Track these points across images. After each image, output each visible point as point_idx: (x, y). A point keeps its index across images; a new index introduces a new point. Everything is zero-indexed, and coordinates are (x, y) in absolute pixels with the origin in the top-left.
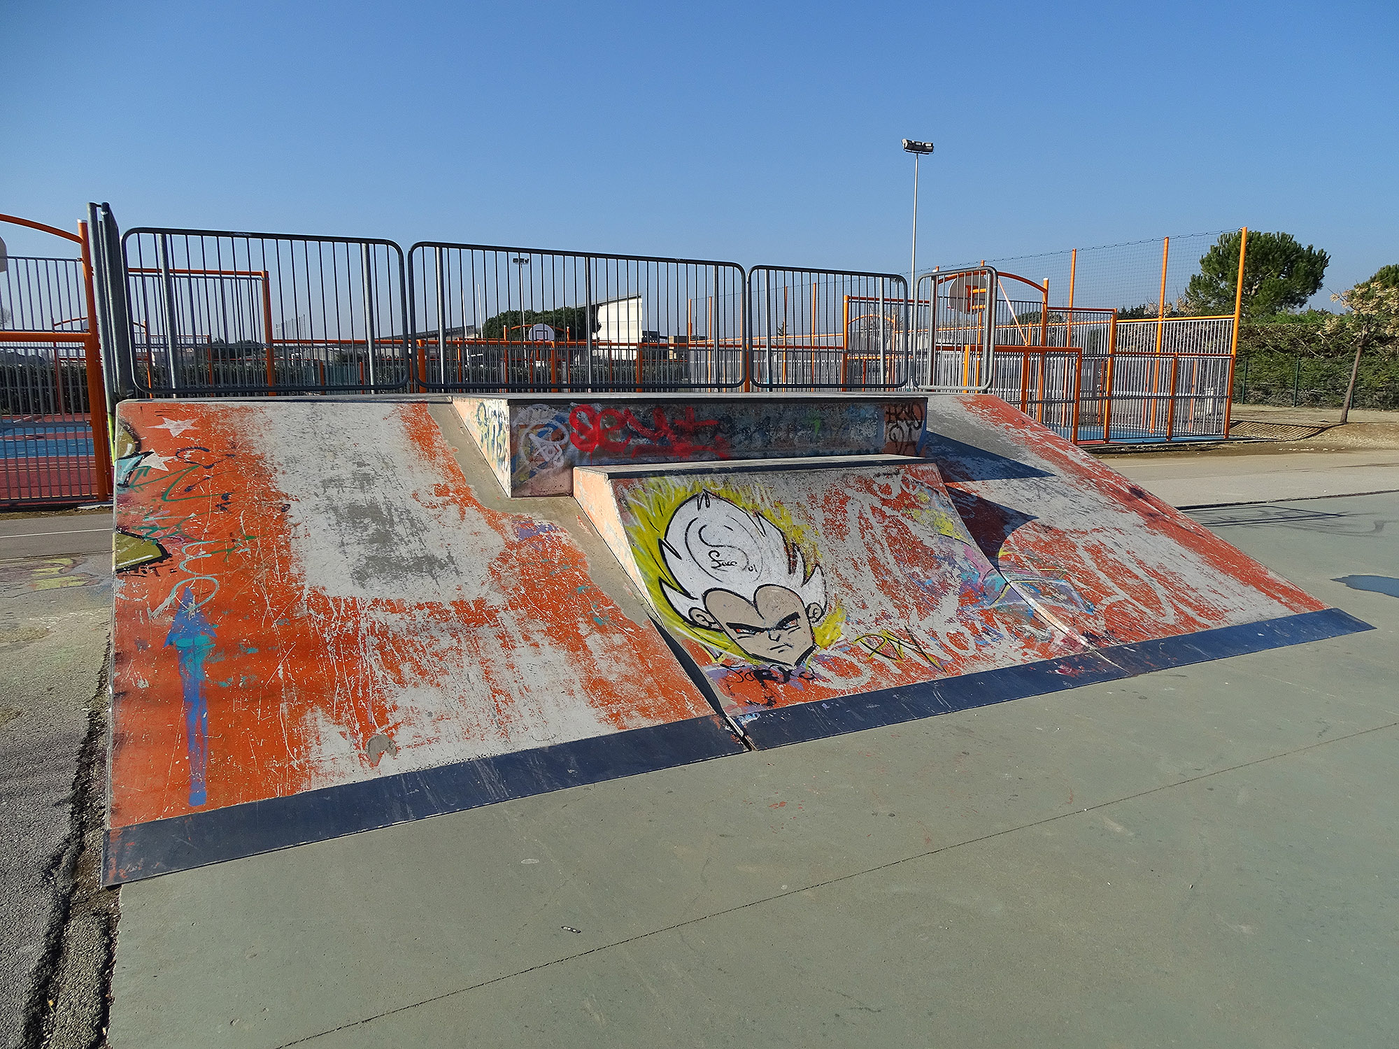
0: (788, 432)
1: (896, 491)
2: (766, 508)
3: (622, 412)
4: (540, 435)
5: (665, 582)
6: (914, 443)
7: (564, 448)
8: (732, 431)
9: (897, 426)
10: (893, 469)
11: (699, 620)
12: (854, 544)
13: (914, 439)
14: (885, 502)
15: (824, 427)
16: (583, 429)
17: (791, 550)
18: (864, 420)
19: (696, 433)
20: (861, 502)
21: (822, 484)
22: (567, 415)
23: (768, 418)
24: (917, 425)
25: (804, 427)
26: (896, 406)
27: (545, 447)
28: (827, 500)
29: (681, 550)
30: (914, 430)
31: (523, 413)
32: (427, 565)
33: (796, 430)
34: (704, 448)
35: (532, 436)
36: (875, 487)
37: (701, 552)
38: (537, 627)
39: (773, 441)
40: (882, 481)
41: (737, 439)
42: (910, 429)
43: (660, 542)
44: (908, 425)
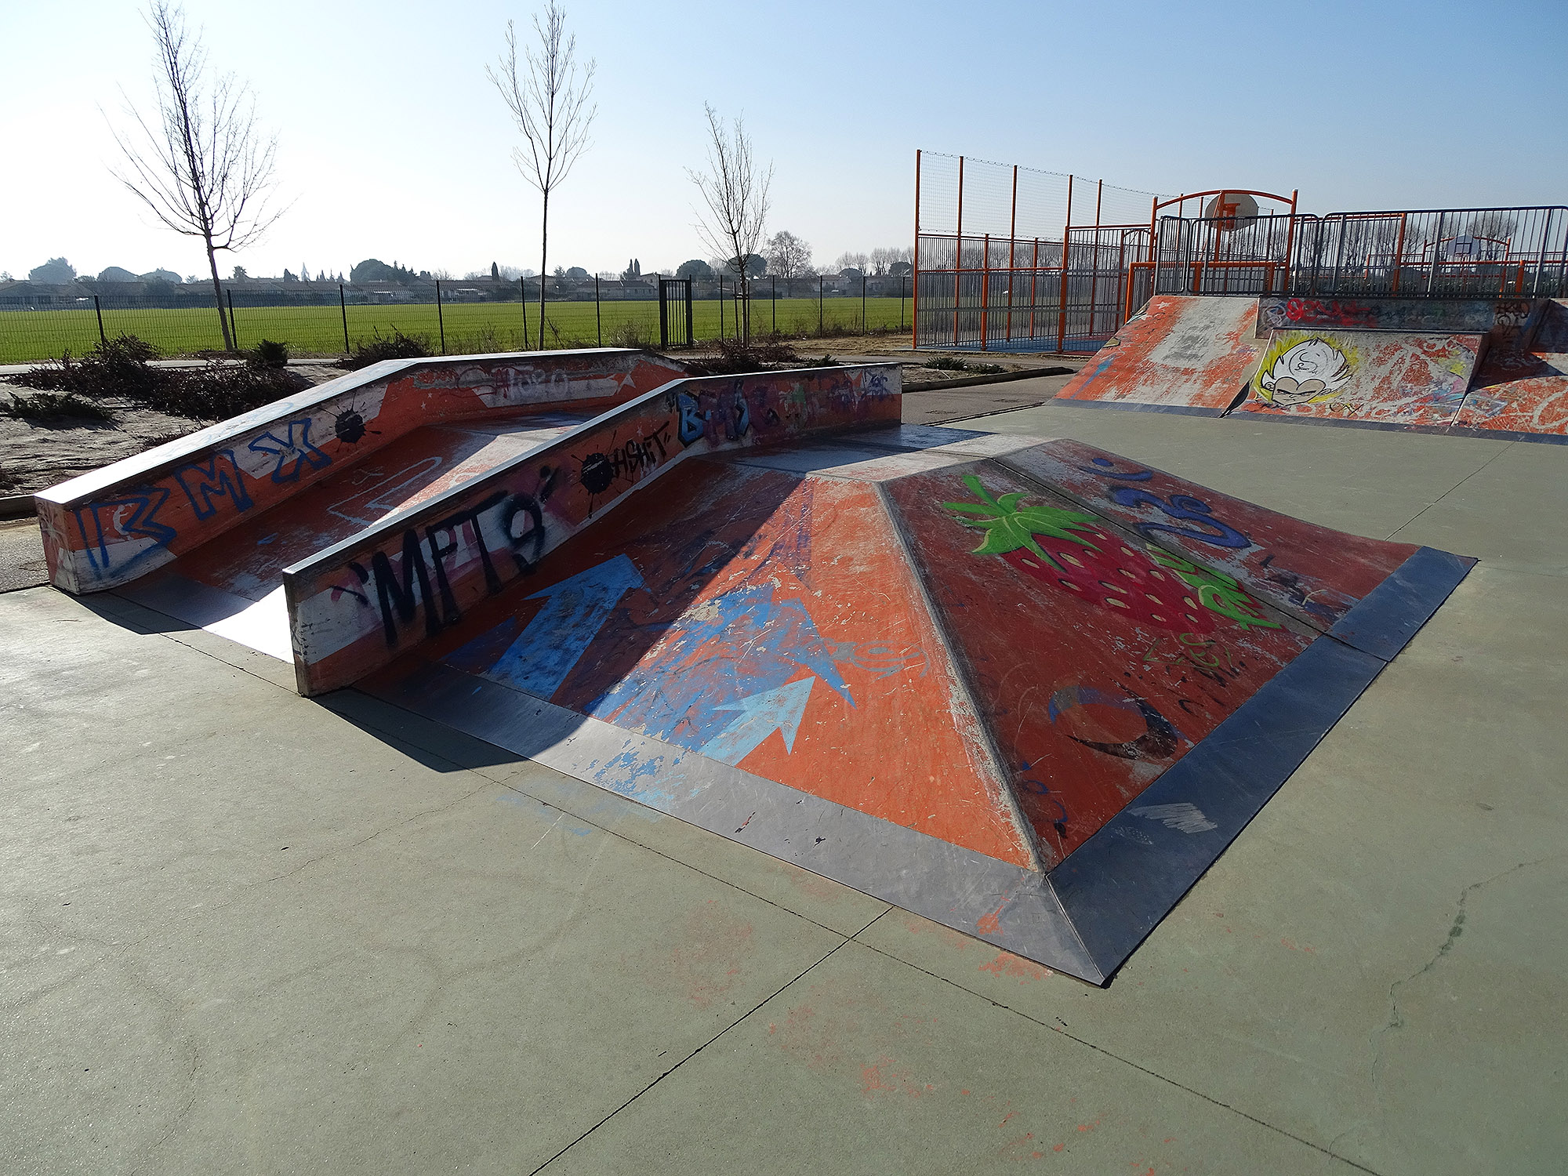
0: (1417, 316)
1: (1439, 347)
2: (1345, 348)
3: (1315, 302)
4: (1271, 311)
6: (1520, 327)
7: (1283, 318)
8: (1379, 314)
9: (1505, 316)
10: (1446, 336)
11: (1267, 386)
12: (1383, 371)
13: (1520, 324)
14: (1425, 352)
15: (1444, 314)
16: (1293, 309)
17: (1345, 366)
18: (1478, 311)
19: (1356, 314)
20: (1407, 351)
21: (1386, 340)
22: (1286, 303)
23: (1404, 308)
24: (1523, 315)
25: (1429, 314)
26: (1505, 303)
27: (1273, 317)
28: (1386, 348)
29: (1286, 362)
30: (1520, 320)
31: (1265, 301)
32: (1192, 357)
33: (1423, 315)
34: (1361, 323)
35: (1268, 312)
36: (1425, 344)
37: (1295, 363)
38: (1203, 378)
39: (1406, 320)
40: (1431, 342)
41: (1381, 318)
42: (1517, 318)
43: (1280, 357)
44: (1515, 315)
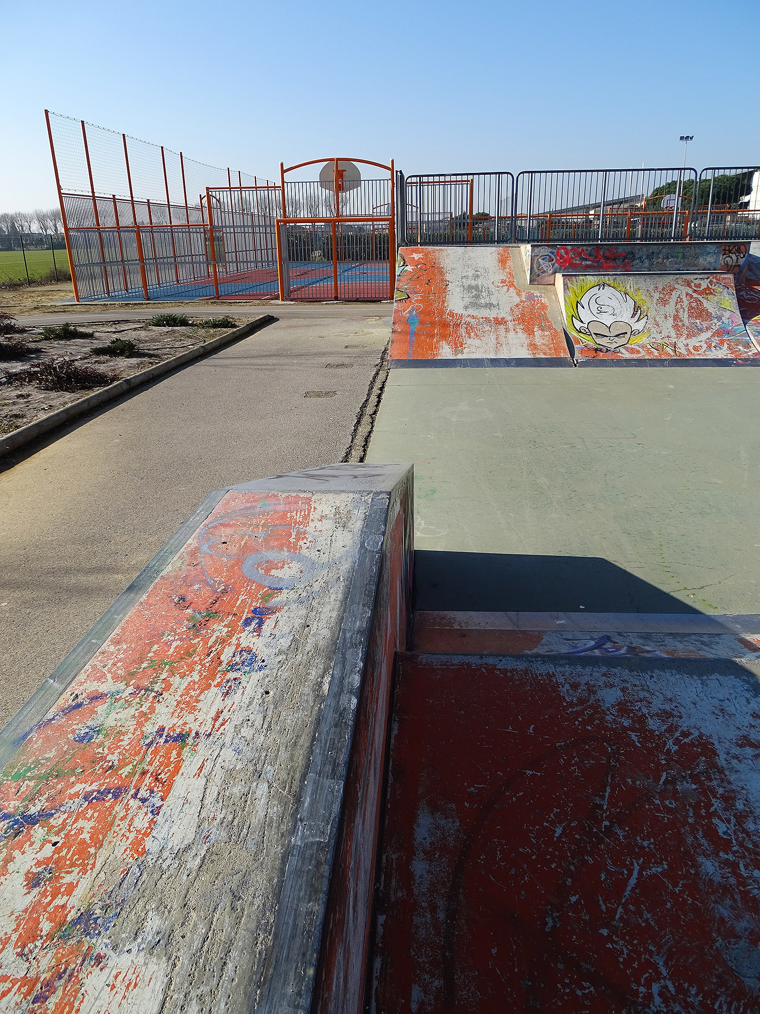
0: (663, 259)
1: (704, 286)
3: (580, 250)
4: (543, 259)
5: (575, 316)
6: (739, 266)
7: (553, 265)
8: (634, 258)
9: (729, 257)
10: (706, 276)
11: (583, 331)
12: (670, 309)
13: (739, 263)
14: (695, 291)
15: (684, 257)
16: (562, 257)
17: (636, 308)
18: (709, 253)
19: (615, 259)
20: (682, 290)
21: (662, 282)
22: (555, 251)
23: (653, 252)
24: (742, 256)
25: (672, 257)
26: (729, 246)
27: (544, 264)
28: (663, 289)
29: (586, 306)
30: (740, 259)
31: (537, 250)
32: (490, 306)
33: (668, 258)
34: (618, 266)
35: (540, 260)
36: (693, 284)
37: (594, 307)
38: (519, 328)
39: (654, 263)
40: (697, 282)
41: (635, 263)
42: (738, 259)
43: (578, 302)
44: (736, 256)
